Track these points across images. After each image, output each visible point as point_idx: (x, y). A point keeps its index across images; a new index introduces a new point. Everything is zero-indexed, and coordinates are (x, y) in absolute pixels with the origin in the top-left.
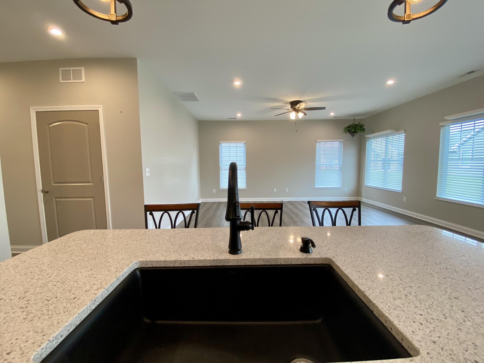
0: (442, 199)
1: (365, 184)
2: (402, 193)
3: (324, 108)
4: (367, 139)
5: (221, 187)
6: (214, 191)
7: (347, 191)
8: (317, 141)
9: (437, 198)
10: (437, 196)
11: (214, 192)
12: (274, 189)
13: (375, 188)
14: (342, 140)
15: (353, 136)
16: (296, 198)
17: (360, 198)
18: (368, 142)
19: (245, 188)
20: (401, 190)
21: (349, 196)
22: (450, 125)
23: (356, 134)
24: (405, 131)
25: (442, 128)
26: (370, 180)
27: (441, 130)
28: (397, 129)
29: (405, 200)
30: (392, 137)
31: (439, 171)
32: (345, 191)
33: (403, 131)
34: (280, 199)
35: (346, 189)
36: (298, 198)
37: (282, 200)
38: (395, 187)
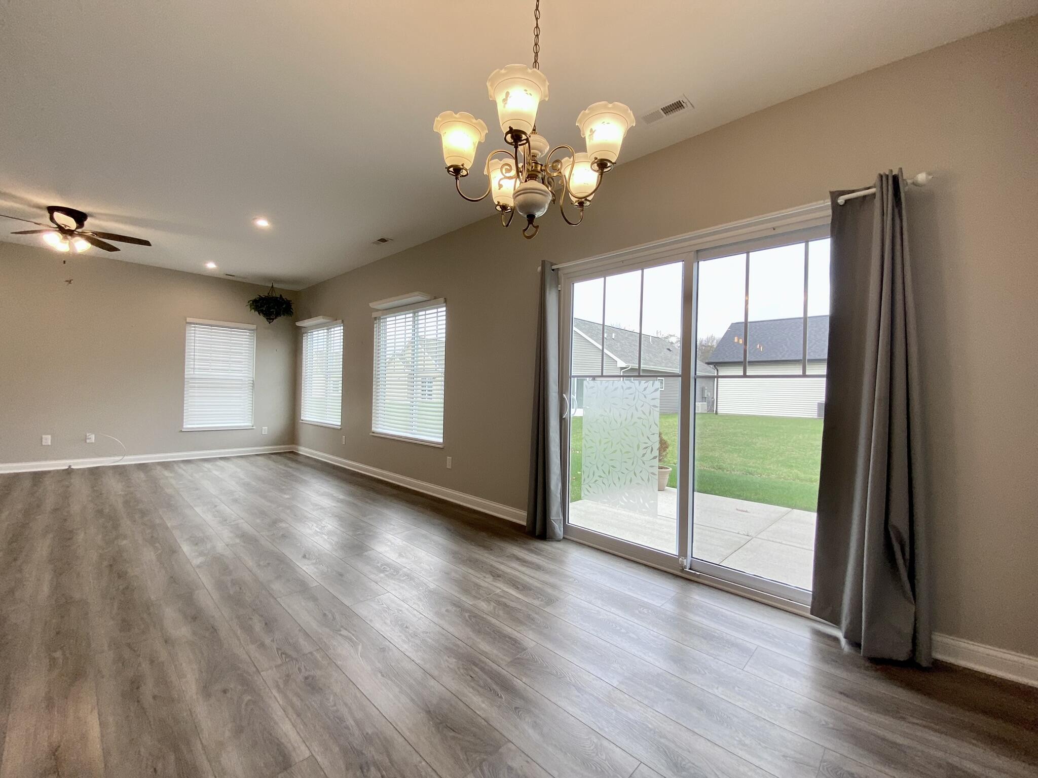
0: (377, 433)
1: (302, 418)
2: (341, 429)
3: (147, 243)
4: (302, 330)
7: (266, 433)
8: (189, 320)
9: (373, 433)
10: (373, 429)
12: (43, 437)
13: (313, 423)
14: (254, 327)
16: (121, 458)
17: (296, 446)
18: (306, 336)
20: (340, 424)
22: (386, 318)
23: (275, 318)
24: (343, 321)
25: (375, 322)
26: (307, 410)
27: (375, 325)
28: (335, 317)
29: (344, 441)
30: (333, 330)
31: (374, 390)
32: (263, 433)
33: (341, 321)
34: (64, 465)
35: (265, 430)
36: (126, 458)
37: (70, 466)
38: (334, 419)
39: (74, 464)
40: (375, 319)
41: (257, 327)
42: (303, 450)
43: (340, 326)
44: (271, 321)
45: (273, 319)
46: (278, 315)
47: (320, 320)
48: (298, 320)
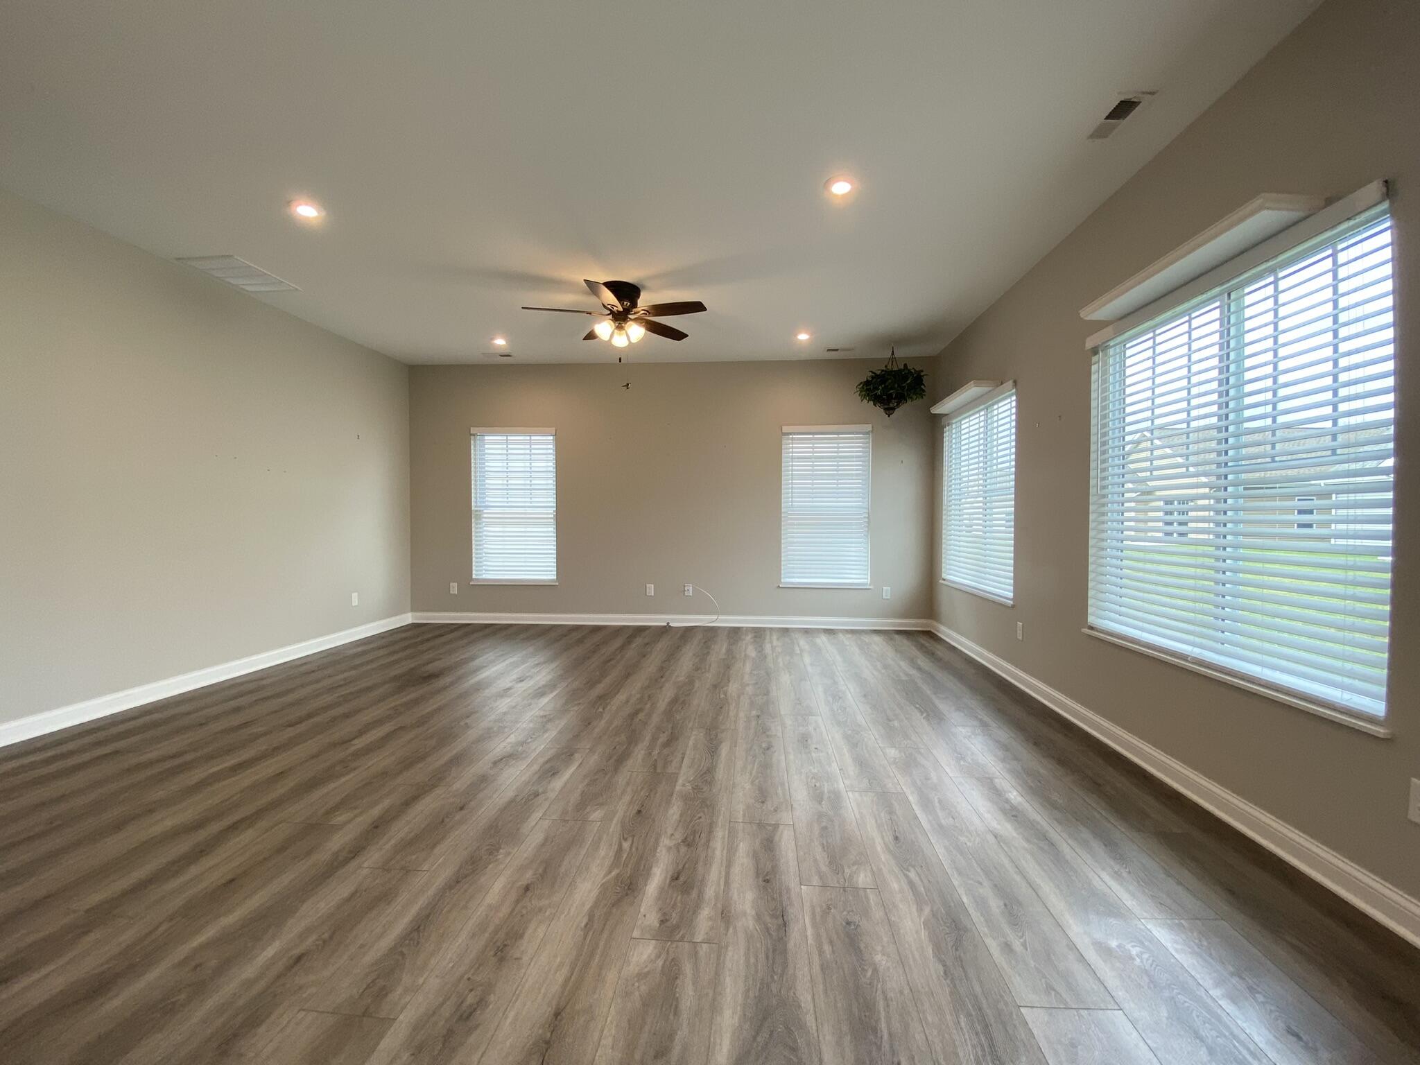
0: (1102, 631)
1: (946, 577)
2: (1013, 606)
4: (944, 420)
5: (476, 575)
6: (454, 588)
7: (889, 598)
8: (786, 428)
9: (1092, 628)
10: (1090, 621)
11: (451, 592)
12: (648, 585)
13: (961, 587)
14: (868, 427)
15: (889, 411)
16: (717, 615)
17: (935, 623)
18: (948, 431)
19: (552, 580)
20: (1011, 595)
21: (900, 617)
22: (1122, 343)
23: (898, 405)
24: (1015, 382)
25: (1095, 359)
26: (952, 562)
27: (1094, 368)
28: (997, 379)
29: (1020, 632)
30: (996, 407)
31: (1092, 525)
32: (884, 597)
33: (1011, 382)
34: (661, 620)
35: (887, 592)
36: (721, 617)
37: (668, 623)
38: (1001, 585)
39: (674, 620)
40: (1095, 351)
41: (873, 427)
42: (947, 633)
43: (1010, 396)
44: (891, 411)
45: (893, 409)
46: (901, 399)
47: (970, 391)
48: (935, 401)
